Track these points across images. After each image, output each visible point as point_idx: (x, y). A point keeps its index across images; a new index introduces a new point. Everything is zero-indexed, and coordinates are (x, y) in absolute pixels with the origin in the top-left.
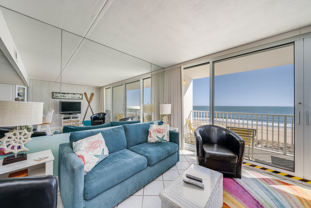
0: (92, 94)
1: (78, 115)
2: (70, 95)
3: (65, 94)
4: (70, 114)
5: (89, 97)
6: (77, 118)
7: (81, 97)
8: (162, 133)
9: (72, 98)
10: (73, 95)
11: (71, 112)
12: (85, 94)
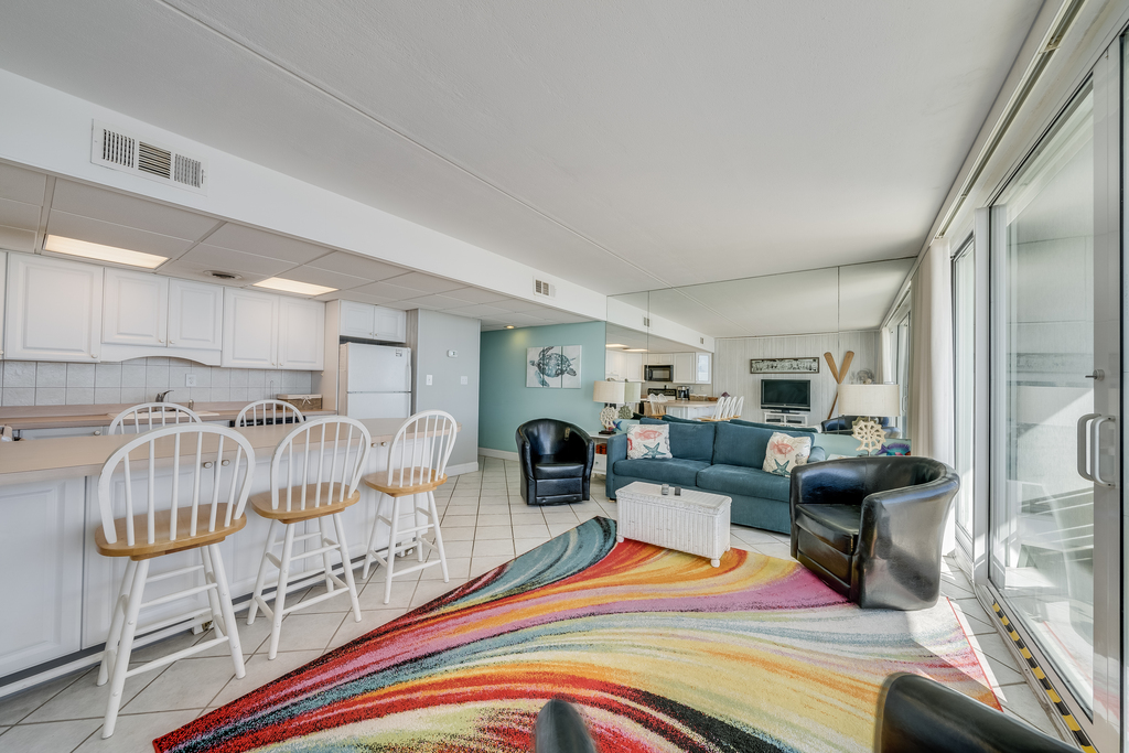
0: (849, 355)
1: (802, 414)
2: (787, 364)
3: (774, 360)
4: (785, 410)
5: (838, 362)
6: (800, 422)
7: (814, 365)
8: (785, 454)
9: (792, 370)
10: (795, 363)
11: (785, 406)
12: (828, 356)
